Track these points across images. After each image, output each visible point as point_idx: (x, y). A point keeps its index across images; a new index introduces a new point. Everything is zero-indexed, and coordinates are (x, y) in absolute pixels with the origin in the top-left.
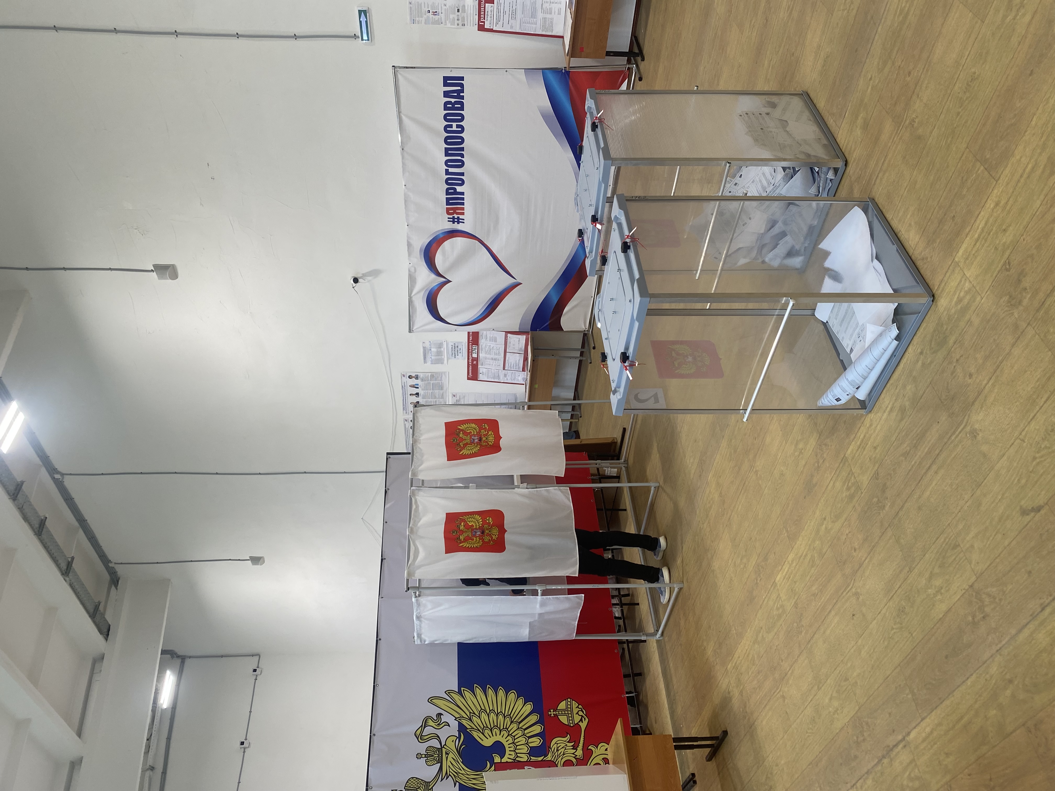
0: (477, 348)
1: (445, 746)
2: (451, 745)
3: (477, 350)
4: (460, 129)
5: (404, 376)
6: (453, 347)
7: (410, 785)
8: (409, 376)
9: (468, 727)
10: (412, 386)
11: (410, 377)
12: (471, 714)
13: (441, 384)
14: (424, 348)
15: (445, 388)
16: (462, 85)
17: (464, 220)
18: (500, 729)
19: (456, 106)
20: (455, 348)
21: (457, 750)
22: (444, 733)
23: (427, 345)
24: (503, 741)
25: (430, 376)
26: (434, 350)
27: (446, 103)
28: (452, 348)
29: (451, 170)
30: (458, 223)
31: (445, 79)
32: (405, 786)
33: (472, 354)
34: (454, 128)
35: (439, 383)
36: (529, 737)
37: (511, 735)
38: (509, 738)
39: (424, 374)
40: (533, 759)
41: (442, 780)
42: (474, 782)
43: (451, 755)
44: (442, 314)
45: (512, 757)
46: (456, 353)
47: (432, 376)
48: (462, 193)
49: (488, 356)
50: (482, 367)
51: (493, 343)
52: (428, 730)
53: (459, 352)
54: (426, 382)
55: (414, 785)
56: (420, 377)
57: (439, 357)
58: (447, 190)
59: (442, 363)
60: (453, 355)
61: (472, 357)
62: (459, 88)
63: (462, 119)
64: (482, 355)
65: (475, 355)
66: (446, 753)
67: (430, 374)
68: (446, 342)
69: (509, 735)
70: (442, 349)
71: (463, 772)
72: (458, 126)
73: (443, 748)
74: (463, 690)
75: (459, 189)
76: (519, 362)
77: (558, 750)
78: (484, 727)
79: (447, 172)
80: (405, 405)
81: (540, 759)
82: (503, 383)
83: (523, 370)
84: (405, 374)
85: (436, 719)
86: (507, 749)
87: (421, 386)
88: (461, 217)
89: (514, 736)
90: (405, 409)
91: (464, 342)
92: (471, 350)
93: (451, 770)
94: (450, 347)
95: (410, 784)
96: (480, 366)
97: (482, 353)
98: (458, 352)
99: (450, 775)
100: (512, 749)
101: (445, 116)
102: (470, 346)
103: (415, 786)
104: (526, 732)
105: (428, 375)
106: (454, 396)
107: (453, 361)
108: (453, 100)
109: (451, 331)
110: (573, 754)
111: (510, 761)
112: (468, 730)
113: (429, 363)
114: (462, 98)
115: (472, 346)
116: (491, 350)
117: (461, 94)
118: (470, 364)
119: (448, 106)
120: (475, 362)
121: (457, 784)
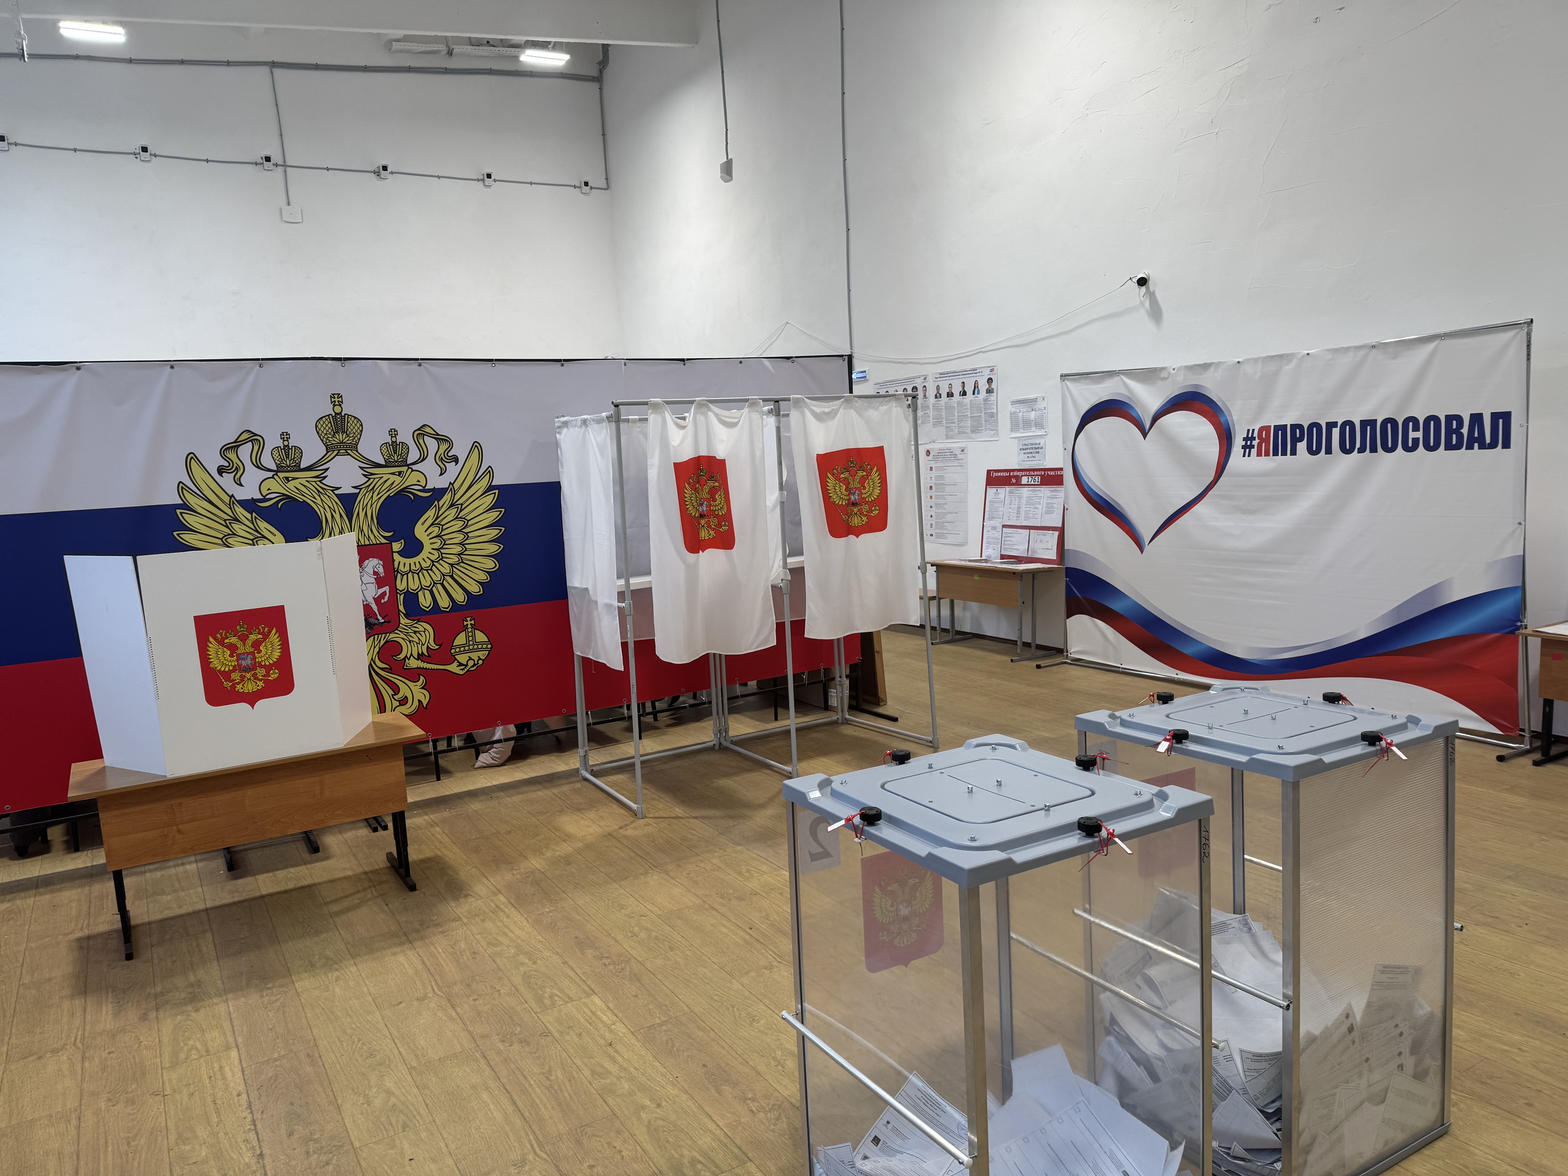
0: (1036, 483)
1: (410, 470)
2: (412, 479)
3: (1032, 483)
4: (1410, 445)
5: (992, 370)
6: (1037, 446)
7: (351, 422)
8: (991, 379)
9: (441, 503)
10: (976, 385)
11: (990, 381)
12: (460, 506)
13: (980, 429)
14: (1035, 400)
15: (973, 435)
16: (1493, 445)
17: (1249, 456)
18: (440, 548)
19: (1454, 436)
20: (1035, 448)
21: (406, 488)
22: (429, 467)
23: (1041, 405)
24: (424, 554)
25: (992, 411)
26: (1032, 415)
27: (1459, 419)
28: (1036, 444)
29: (1336, 432)
30: (1243, 447)
31: (1506, 416)
32: (348, 415)
33: (1027, 475)
34: (1412, 435)
35: (982, 427)
36: (431, 592)
37: (433, 565)
38: (429, 562)
39: (995, 402)
40: (401, 598)
41: (361, 468)
42: (362, 515)
43: (398, 479)
44: (1091, 427)
45: (401, 568)
46: (1028, 451)
47: (992, 415)
48: (1294, 452)
49: (1024, 501)
50: (1007, 492)
51: (1044, 509)
52: (432, 444)
53: (1030, 455)
54: (982, 406)
55: (352, 427)
56: (990, 396)
57: (1021, 425)
58: (1300, 427)
59: (1012, 430)
60: (1024, 447)
61: (1022, 476)
62: (1488, 440)
63: (1428, 448)
64: (1025, 492)
65: (1024, 480)
66: (400, 473)
67: (995, 411)
68: (1045, 433)
69: (433, 561)
70: (1034, 429)
71: (375, 498)
72: (1416, 441)
73: (407, 468)
74: (495, 493)
75: (1302, 446)
76: (1015, 549)
77: (415, 632)
78: (443, 526)
79: (1331, 425)
80: (948, 375)
81: (401, 608)
82: (983, 525)
83: (1003, 557)
84: (995, 372)
85: (449, 455)
86: (411, 561)
87: (977, 399)
88: (1254, 451)
89: (431, 570)
90: (941, 376)
91: (1045, 463)
92: (1033, 474)
93: (376, 480)
94: (1037, 441)
95: (353, 422)
96: (1008, 489)
97: (1028, 491)
98: (1028, 453)
99: (370, 479)
100: (413, 567)
101: (1436, 419)
102: (1039, 473)
103: (350, 430)
104: (439, 586)
105: (994, 409)
106: (963, 451)
107: (1015, 446)
108: (1465, 431)
109: (1064, 443)
110: (411, 655)
111: (396, 566)
112: (436, 502)
113: (1012, 409)
114: (1470, 447)
115: (1039, 475)
116: (1033, 505)
117: (1476, 445)
118: (1012, 474)
119: (1454, 422)
120: (1014, 481)
121: (357, 491)
